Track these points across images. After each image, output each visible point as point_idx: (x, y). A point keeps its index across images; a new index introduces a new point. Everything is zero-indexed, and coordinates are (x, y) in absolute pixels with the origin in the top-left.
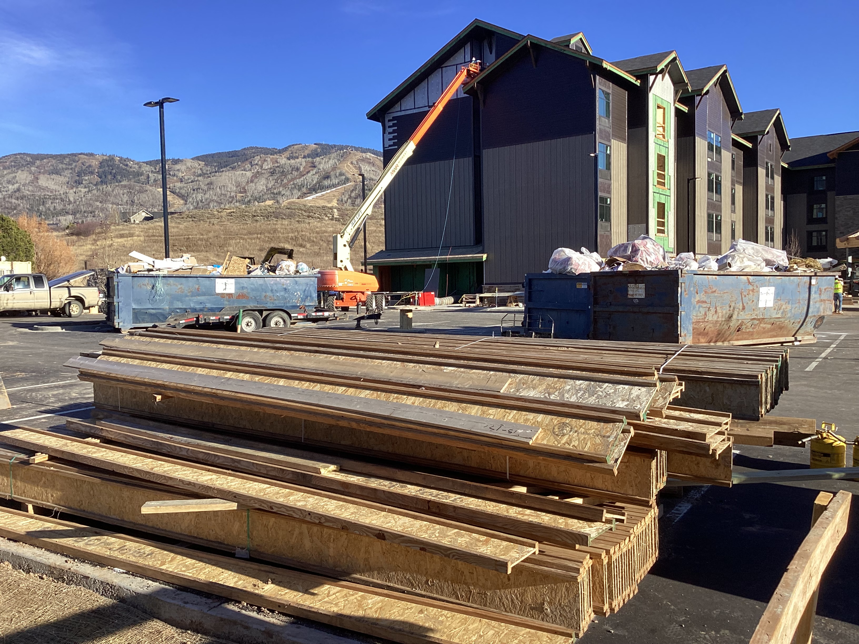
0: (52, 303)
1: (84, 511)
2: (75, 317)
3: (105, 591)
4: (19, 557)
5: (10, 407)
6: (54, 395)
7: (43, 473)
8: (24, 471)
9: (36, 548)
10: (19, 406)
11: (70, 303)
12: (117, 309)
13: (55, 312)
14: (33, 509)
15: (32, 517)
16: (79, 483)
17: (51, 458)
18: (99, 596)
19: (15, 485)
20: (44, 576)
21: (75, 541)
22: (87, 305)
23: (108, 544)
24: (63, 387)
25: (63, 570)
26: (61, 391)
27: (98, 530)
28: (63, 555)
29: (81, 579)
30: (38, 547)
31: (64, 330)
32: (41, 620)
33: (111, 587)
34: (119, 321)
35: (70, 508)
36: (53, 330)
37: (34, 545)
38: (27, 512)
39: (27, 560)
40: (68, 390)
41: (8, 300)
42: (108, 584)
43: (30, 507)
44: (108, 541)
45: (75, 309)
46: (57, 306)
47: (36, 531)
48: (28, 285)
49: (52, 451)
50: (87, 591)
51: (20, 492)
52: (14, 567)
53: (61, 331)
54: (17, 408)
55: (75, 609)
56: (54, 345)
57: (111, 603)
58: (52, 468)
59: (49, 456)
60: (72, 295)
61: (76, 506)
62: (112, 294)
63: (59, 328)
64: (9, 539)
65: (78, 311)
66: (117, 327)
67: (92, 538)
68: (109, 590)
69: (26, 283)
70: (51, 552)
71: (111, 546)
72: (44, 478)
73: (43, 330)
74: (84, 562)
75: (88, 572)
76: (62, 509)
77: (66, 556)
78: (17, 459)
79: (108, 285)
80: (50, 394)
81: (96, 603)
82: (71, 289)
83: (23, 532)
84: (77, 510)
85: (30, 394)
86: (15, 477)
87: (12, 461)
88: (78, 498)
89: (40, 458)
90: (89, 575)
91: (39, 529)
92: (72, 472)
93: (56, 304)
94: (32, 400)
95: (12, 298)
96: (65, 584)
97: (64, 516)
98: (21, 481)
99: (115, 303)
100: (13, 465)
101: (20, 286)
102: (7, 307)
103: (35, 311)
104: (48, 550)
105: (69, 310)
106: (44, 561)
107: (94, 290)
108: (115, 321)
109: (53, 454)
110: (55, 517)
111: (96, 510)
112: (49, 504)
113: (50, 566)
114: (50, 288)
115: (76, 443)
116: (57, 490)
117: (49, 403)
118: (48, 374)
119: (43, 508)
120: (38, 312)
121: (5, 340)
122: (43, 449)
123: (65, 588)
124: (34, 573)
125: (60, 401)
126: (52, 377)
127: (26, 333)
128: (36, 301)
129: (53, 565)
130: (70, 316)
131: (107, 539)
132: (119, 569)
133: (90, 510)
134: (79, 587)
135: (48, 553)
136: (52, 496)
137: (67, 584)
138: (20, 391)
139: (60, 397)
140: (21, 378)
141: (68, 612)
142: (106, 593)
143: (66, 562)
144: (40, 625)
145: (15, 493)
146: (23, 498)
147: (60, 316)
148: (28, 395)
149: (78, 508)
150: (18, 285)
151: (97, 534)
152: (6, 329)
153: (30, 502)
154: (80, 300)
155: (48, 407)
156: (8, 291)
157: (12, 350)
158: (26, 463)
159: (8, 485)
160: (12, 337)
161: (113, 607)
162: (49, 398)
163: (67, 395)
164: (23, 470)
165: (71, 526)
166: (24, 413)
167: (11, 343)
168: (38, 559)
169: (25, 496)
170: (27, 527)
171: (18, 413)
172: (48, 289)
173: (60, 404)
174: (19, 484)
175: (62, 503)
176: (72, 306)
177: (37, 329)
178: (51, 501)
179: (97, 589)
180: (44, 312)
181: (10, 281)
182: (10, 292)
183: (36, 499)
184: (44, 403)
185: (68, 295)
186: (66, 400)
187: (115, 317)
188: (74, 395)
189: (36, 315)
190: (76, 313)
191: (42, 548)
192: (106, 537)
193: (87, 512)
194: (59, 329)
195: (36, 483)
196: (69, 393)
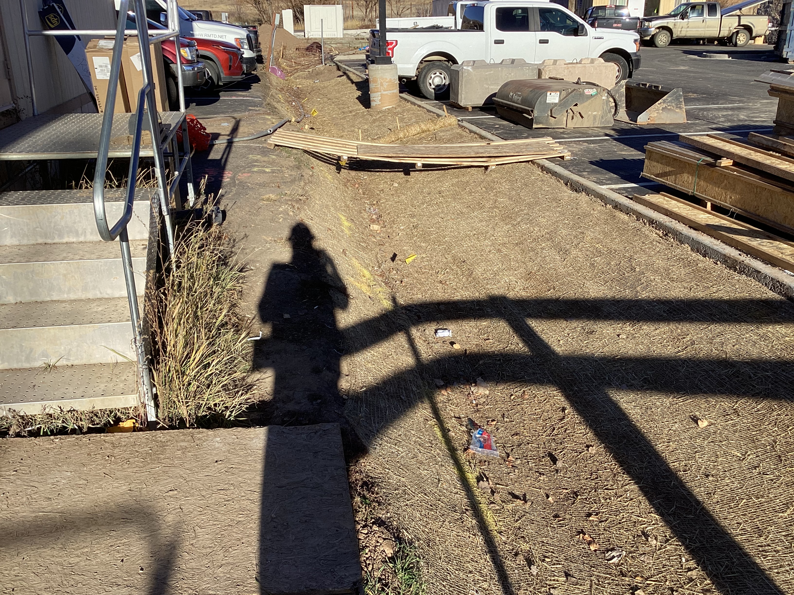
0: (721, 32)
1: (759, 216)
2: (742, 46)
3: (774, 287)
4: (698, 243)
5: (686, 121)
6: (723, 116)
7: (726, 176)
8: (709, 172)
9: (713, 239)
10: (692, 122)
11: (737, 33)
12: (788, 38)
13: (722, 41)
14: (711, 207)
15: (710, 213)
16: (758, 190)
17: (735, 164)
18: (767, 290)
19: (698, 183)
20: (719, 262)
21: (749, 240)
22: (754, 35)
23: (780, 249)
24: (732, 109)
25: (736, 261)
26: (730, 113)
27: (771, 235)
28: (737, 249)
29: (752, 272)
30: (715, 238)
31: (730, 58)
32: (716, 296)
33: (781, 285)
34: (788, 50)
35: (746, 211)
36: (720, 57)
37: (712, 236)
38: (706, 208)
39: (705, 246)
40: (736, 112)
41: (682, 28)
42: (778, 281)
43: (709, 205)
44: (780, 246)
45: (742, 39)
46: (726, 35)
47: (713, 225)
48: (702, 14)
49: (738, 158)
50: (757, 283)
51: (702, 190)
52: (692, 250)
53: (727, 58)
54: (691, 124)
55: (745, 295)
56: (721, 71)
57: (779, 299)
58: (735, 173)
59: (734, 161)
60: (741, 24)
61: (752, 210)
62: (785, 21)
63: (727, 55)
64: (690, 227)
65: (745, 40)
66: (784, 57)
67: (764, 240)
68: (778, 287)
69: (700, 11)
70: (726, 244)
71: (783, 251)
72: (725, 181)
73: (710, 57)
74: (756, 259)
75: (761, 267)
76: (738, 211)
77: (740, 251)
78: (704, 161)
79: (782, 13)
80: (720, 114)
81: (764, 295)
82: (742, 17)
83: (703, 223)
84: (752, 214)
85: (702, 112)
86: (699, 177)
87: (700, 162)
88: (756, 203)
89: (726, 162)
90: (761, 270)
91: (717, 224)
92: (754, 179)
93: (725, 33)
94: (704, 118)
95: (686, 26)
96: (736, 273)
97: (739, 217)
98: (704, 181)
99: (788, 31)
100: (699, 166)
101: (695, 15)
102: (681, 35)
103: (703, 39)
104: (724, 242)
105: (736, 39)
106: (720, 250)
107: (765, 19)
108: (784, 50)
109: (737, 160)
110: (731, 216)
111: (770, 216)
112: (727, 205)
113: (725, 255)
114: (722, 16)
115: (759, 154)
116: (736, 193)
117: (719, 122)
118: (717, 96)
119: (720, 207)
120: (706, 41)
121: (677, 65)
122: (729, 155)
123: (737, 276)
124: (710, 258)
125: (729, 121)
126: (721, 99)
127: (695, 60)
128: (706, 29)
129: (728, 255)
130: (736, 45)
131: (779, 244)
132: (789, 272)
133: (764, 216)
134: (750, 278)
135: (724, 244)
136: (731, 198)
137: (738, 273)
138: (693, 109)
139: (730, 117)
140: (693, 98)
141: (738, 296)
142: (774, 288)
143: (740, 255)
144: (715, 299)
145: (697, 190)
146: (703, 196)
147: (726, 46)
148: (700, 114)
149: (754, 213)
150: (693, 13)
151: (769, 238)
152: (677, 55)
153: (710, 200)
154: (748, 29)
155: (719, 126)
156: (683, 19)
157: (684, 73)
158: (712, 165)
159: (692, 182)
160: (683, 63)
161: (781, 302)
162: (720, 118)
163: (735, 116)
164: (707, 172)
165: (745, 227)
166: (698, 128)
167: (682, 68)
168: (715, 247)
169: (706, 195)
170: (706, 220)
171: (692, 127)
172: (720, 17)
173: (729, 124)
174: (702, 183)
175: (739, 205)
176: (739, 35)
177: (705, 56)
178: (729, 202)
179: (766, 284)
180: (710, 41)
181: (686, 10)
182: (685, 20)
183: (715, 198)
184: (715, 121)
185: (737, 24)
186: (734, 120)
187: (785, 46)
188: (742, 117)
189: (704, 44)
190: (742, 42)
191: (718, 240)
192: (778, 242)
193: (762, 217)
194: (725, 57)
195: (717, 184)
196: (738, 115)
